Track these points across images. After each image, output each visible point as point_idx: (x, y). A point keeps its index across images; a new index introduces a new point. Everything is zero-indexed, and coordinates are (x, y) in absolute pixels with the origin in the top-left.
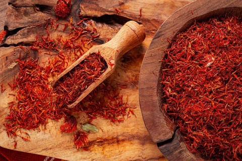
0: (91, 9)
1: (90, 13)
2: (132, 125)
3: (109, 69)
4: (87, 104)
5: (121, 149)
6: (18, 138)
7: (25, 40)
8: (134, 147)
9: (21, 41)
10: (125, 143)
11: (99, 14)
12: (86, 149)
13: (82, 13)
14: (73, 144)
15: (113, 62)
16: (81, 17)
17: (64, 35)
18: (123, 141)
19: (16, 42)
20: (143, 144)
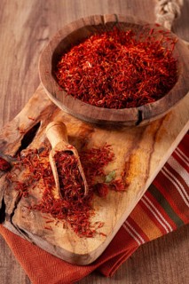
0: (12, 148)
1: (14, 150)
2: (119, 149)
3: (74, 151)
4: (89, 174)
5: (137, 163)
6: (98, 231)
7: (14, 200)
8: (138, 154)
9: (13, 203)
10: (133, 159)
11: (19, 145)
12: (127, 186)
13: (12, 155)
14: (119, 193)
15: (70, 146)
16: (15, 156)
17: (24, 171)
18: (130, 159)
19: (13, 206)
20: (138, 147)
